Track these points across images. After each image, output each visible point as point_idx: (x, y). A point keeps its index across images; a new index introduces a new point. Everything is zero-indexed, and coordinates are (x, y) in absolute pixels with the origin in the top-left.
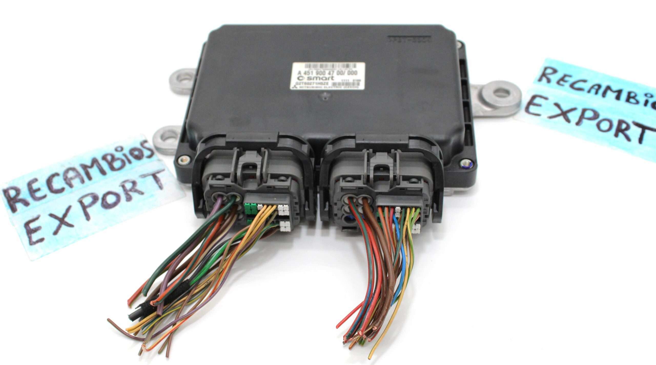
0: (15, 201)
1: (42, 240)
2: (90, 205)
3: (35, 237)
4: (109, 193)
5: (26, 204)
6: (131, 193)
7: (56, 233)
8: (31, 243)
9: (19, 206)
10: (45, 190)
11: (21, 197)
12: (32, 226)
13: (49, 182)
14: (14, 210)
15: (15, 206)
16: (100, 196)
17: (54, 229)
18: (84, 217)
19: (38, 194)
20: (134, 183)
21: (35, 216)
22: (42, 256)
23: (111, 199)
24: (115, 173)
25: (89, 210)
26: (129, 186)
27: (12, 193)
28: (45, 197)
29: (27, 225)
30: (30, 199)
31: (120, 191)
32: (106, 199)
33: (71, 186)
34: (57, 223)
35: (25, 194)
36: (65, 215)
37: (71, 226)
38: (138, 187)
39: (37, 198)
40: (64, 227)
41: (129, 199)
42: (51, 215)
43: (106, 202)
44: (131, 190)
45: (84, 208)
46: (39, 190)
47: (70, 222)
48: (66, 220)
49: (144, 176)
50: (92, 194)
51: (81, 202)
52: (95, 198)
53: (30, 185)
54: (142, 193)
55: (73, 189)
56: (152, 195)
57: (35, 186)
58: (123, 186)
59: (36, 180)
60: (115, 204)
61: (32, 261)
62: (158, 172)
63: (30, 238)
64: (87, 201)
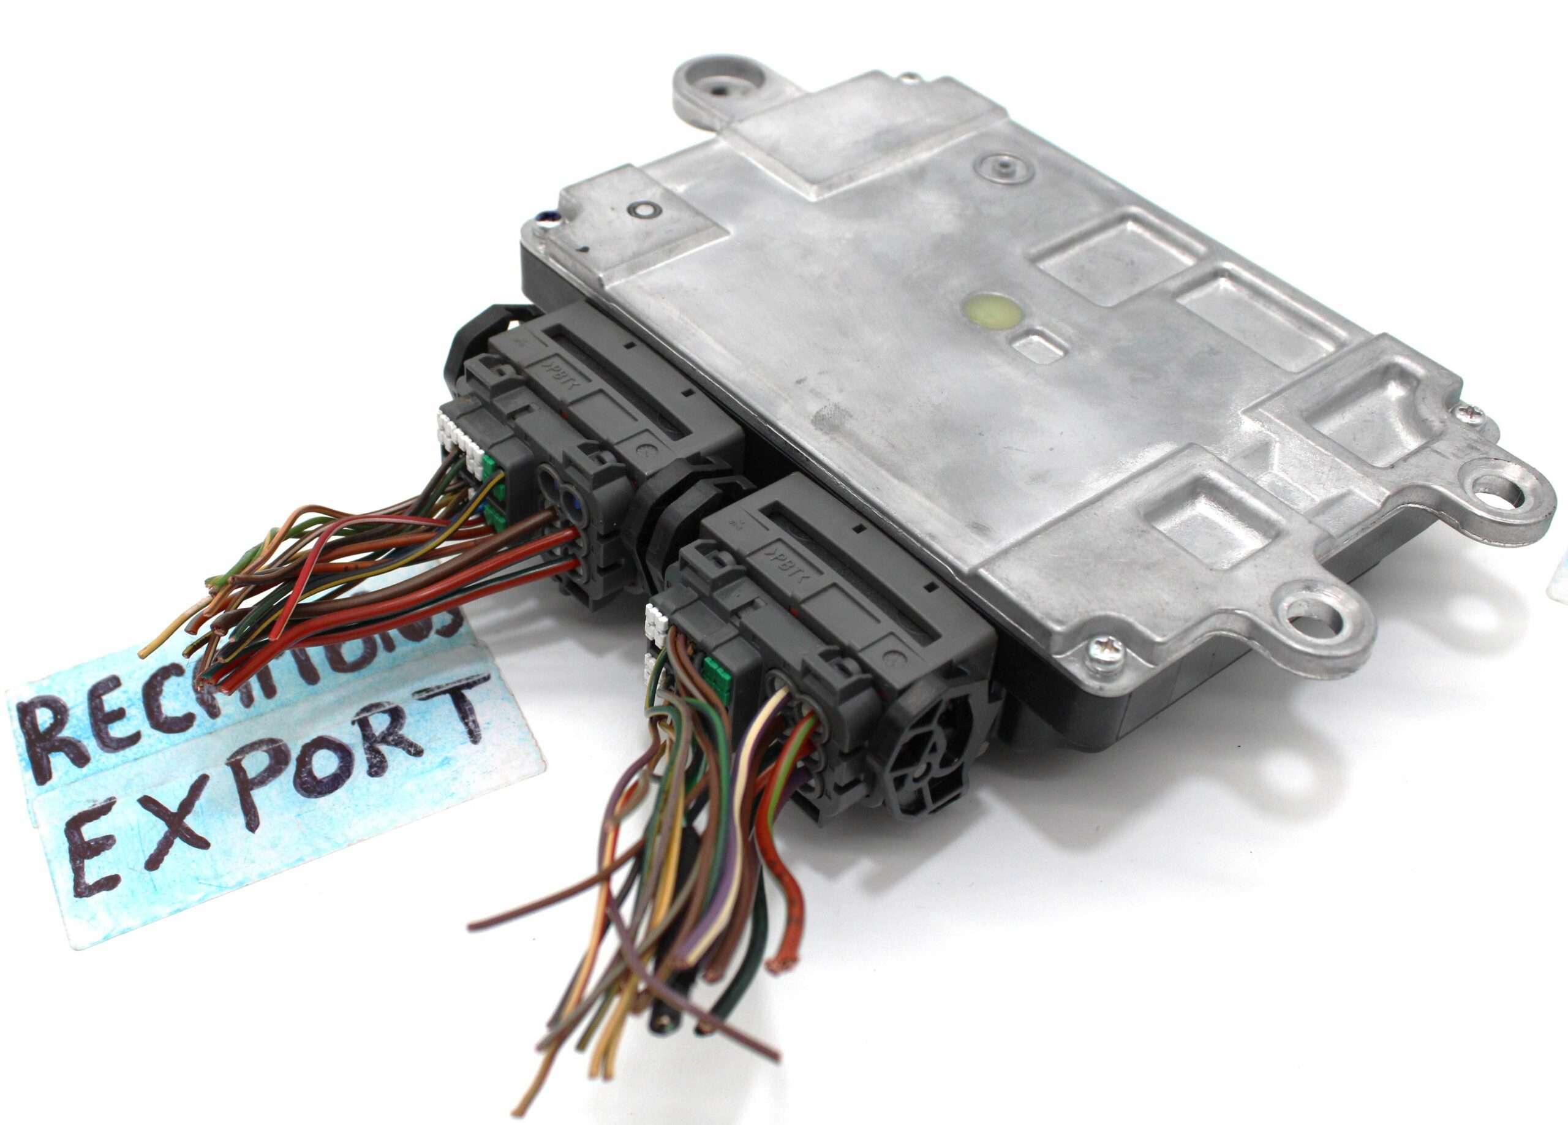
0: (48, 745)
1: (110, 882)
2: (263, 779)
3: (95, 869)
4: (322, 743)
5: (80, 758)
6: (383, 748)
7: (153, 863)
8: (82, 890)
9: (59, 762)
10: (136, 720)
11: (66, 733)
12: (91, 831)
13: (152, 691)
14: (42, 774)
15: (49, 762)
16: (295, 752)
17: (151, 848)
18: (241, 820)
19: (118, 730)
20: (396, 715)
21: (100, 800)
22: (106, 938)
23: (324, 764)
24: (343, 677)
25: (258, 795)
26: (379, 723)
27: (44, 718)
28: (135, 739)
29: (74, 826)
30: (91, 745)
31: (351, 736)
32: (310, 762)
33: (213, 711)
34: (160, 828)
35: (78, 726)
36: (187, 806)
37: (201, 843)
38: (408, 731)
39: (112, 739)
40: (179, 846)
41: (377, 767)
42: (147, 803)
43: (310, 773)
44: (384, 739)
45: (245, 786)
46: (120, 714)
47: (199, 831)
48: (190, 821)
49: (427, 694)
50: (272, 741)
51: (236, 766)
52: (279, 756)
53: (96, 694)
54: (418, 752)
55: (219, 721)
56: (446, 761)
57: (111, 701)
58: (363, 724)
59: (114, 682)
60: (335, 782)
61: (77, 950)
62: (470, 686)
63: (78, 872)
64: (256, 763)
